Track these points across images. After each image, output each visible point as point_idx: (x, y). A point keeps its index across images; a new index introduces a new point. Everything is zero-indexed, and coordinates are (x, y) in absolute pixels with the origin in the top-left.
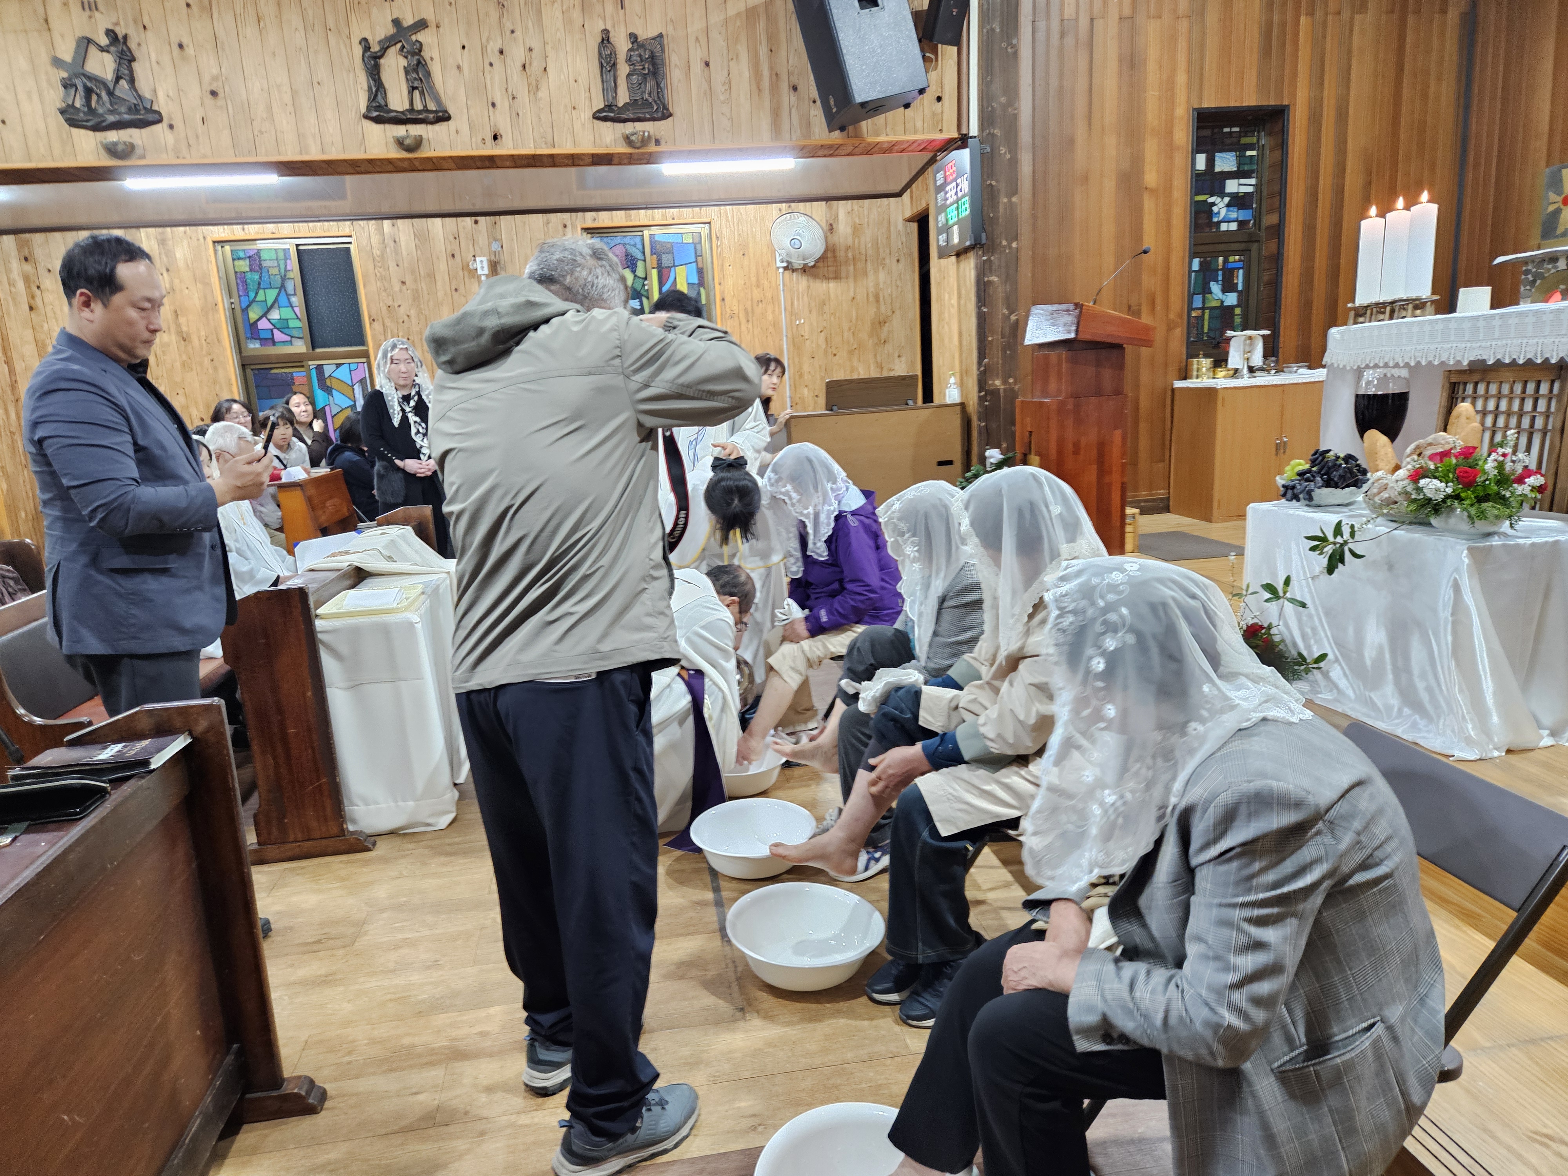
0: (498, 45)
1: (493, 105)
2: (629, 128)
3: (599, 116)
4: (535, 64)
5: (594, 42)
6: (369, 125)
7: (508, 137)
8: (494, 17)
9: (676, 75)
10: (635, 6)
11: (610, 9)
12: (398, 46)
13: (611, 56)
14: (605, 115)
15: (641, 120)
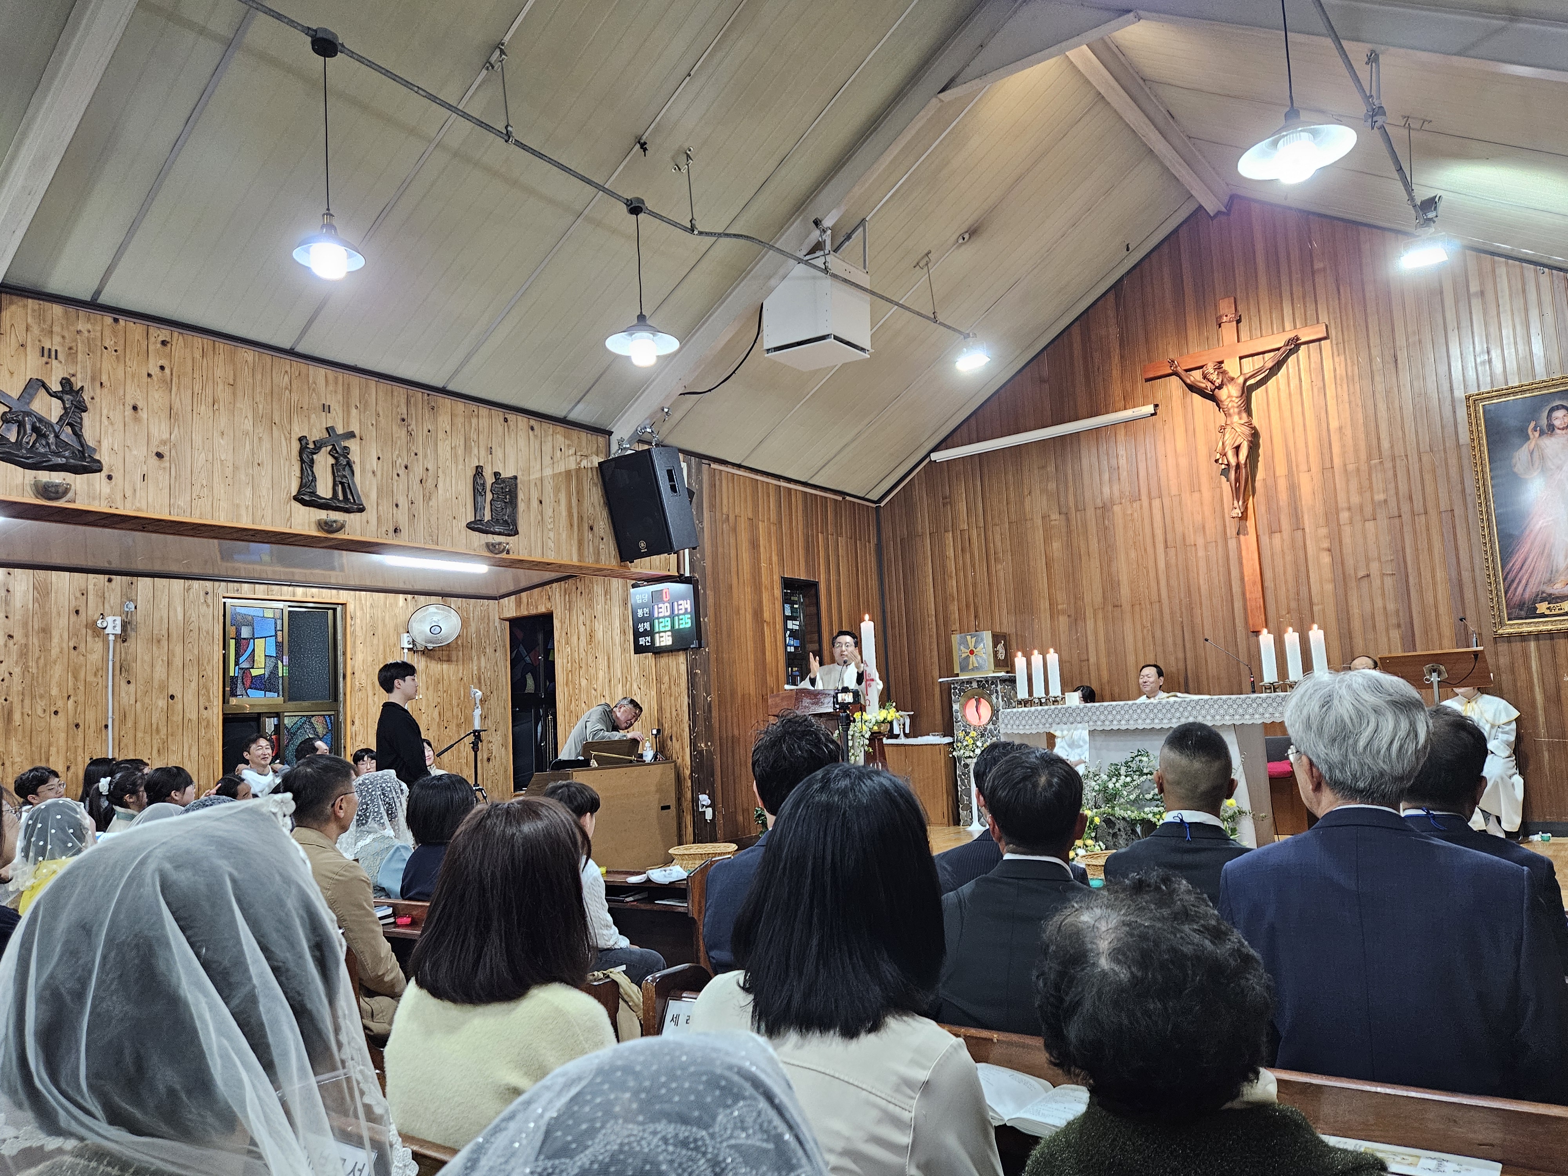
0: (405, 462)
1: (397, 505)
3: (470, 526)
4: (429, 480)
6: (297, 505)
7: (405, 533)
8: (404, 440)
9: (521, 506)
10: (498, 452)
11: (483, 452)
12: (329, 448)
13: (483, 485)
14: (474, 526)
15: (499, 534)
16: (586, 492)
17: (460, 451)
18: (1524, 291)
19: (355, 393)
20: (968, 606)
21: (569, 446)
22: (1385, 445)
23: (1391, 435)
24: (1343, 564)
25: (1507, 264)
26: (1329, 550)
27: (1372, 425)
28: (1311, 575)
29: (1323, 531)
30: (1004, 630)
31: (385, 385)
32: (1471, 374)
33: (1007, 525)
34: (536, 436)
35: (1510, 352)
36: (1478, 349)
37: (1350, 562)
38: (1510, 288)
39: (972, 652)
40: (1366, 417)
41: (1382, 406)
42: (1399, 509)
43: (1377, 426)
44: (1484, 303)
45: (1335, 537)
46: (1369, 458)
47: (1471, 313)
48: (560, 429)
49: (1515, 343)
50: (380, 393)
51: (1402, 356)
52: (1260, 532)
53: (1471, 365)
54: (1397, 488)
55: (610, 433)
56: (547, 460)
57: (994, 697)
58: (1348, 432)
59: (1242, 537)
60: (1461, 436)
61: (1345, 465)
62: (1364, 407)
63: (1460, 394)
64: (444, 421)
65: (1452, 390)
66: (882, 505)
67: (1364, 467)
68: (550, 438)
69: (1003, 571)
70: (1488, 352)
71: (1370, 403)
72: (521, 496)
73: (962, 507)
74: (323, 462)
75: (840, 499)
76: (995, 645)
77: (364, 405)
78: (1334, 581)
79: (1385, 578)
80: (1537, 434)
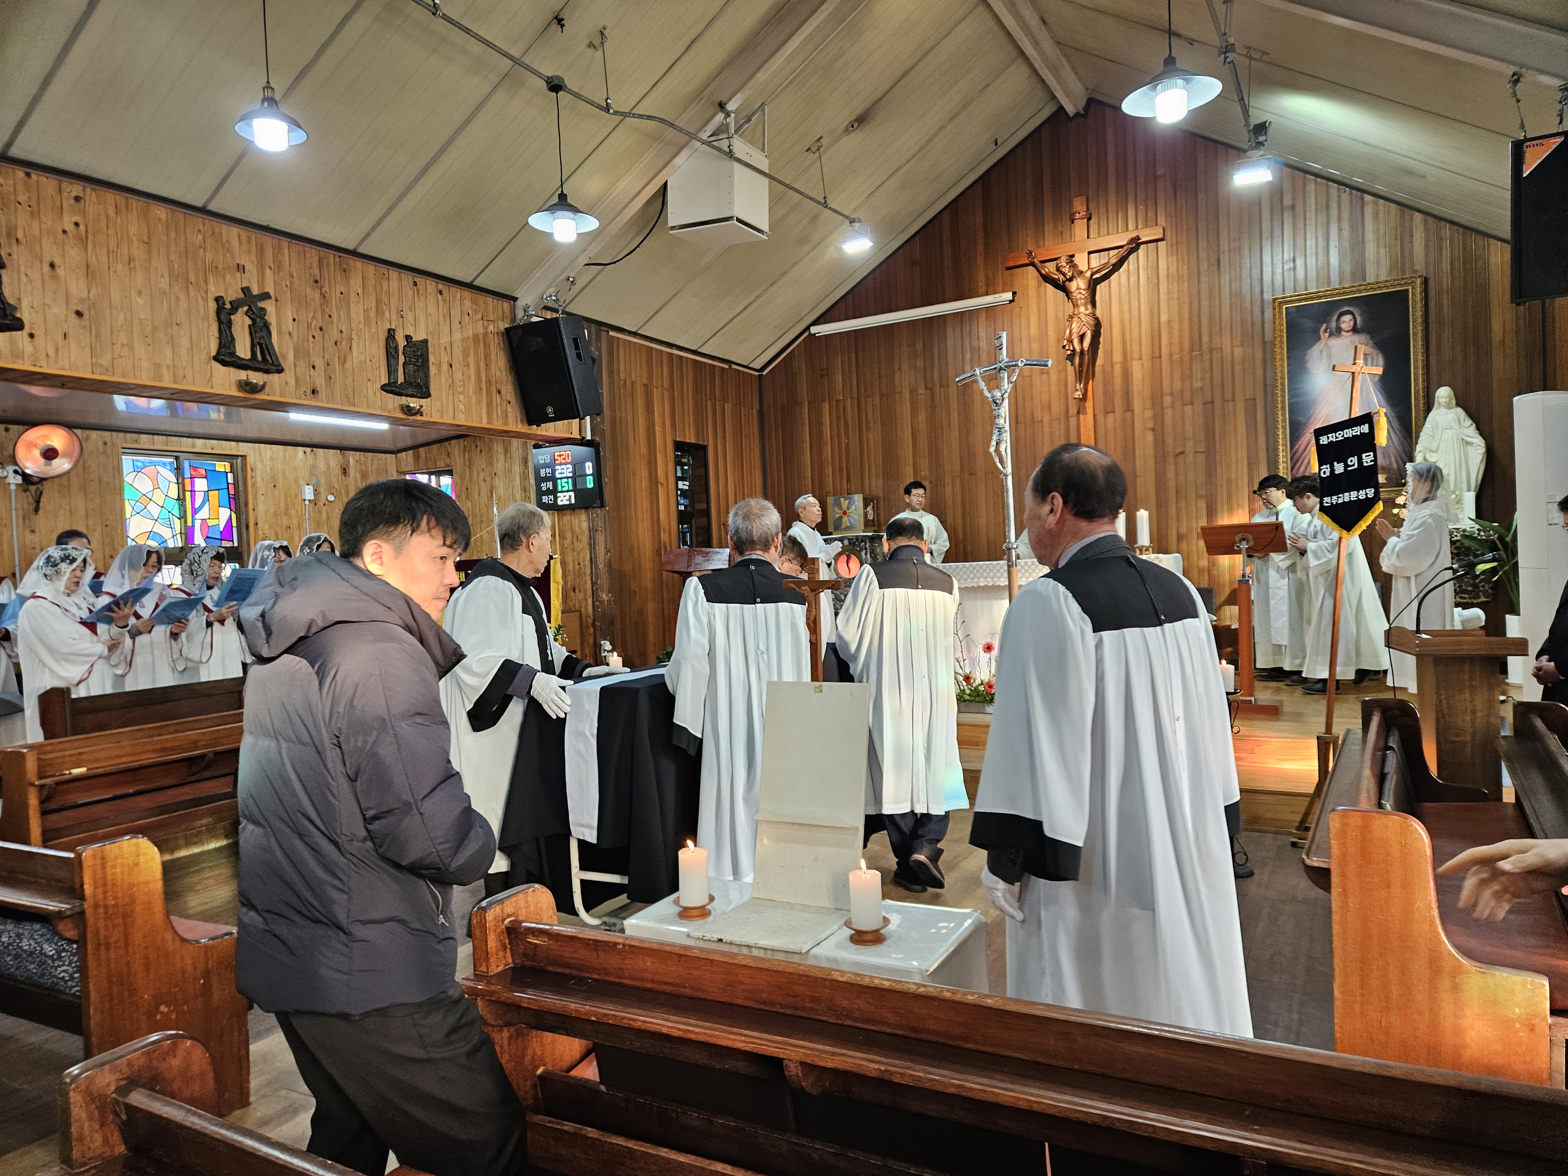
0: (320, 324)
1: (314, 367)
2: (404, 400)
3: (383, 388)
4: (344, 343)
5: (383, 336)
6: (217, 366)
7: (323, 393)
8: (318, 303)
9: (433, 370)
10: (409, 317)
11: (394, 317)
12: (246, 308)
13: (396, 348)
14: (390, 388)
15: (412, 396)
16: (493, 357)
17: (372, 314)
18: (1328, 207)
19: (269, 253)
20: (841, 471)
21: (476, 312)
22: (1205, 338)
23: (1210, 331)
24: (1163, 441)
25: (1316, 182)
26: (1153, 430)
27: (1196, 319)
28: (1137, 451)
29: (1149, 413)
30: (874, 493)
31: (298, 246)
32: (1278, 278)
33: (878, 397)
34: (444, 301)
35: (1311, 261)
36: (1286, 257)
37: (1169, 440)
38: (1316, 203)
39: (845, 513)
40: (1191, 313)
41: (1205, 303)
42: (1212, 396)
43: (1200, 320)
44: (1294, 217)
45: (1159, 418)
46: (1192, 350)
47: (1283, 224)
48: (467, 294)
49: (1317, 254)
50: (293, 255)
51: (1224, 259)
52: (1097, 412)
53: (1279, 271)
54: (1212, 378)
55: (515, 299)
56: (456, 325)
57: (863, 553)
58: (1176, 326)
59: (1081, 416)
60: (1267, 334)
61: (1171, 355)
62: (1191, 304)
63: (1268, 296)
64: (356, 284)
65: (1262, 293)
66: (764, 373)
67: (1186, 358)
68: (458, 303)
69: (874, 439)
70: (1294, 261)
71: (1195, 300)
72: (432, 359)
73: (839, 378)
74: (241, 323)
75: (726, 366)
76: (865, 507)
77: (278, 267)
78: (1156, 457)
79: (1198, 455)
80: (1327, 335)
